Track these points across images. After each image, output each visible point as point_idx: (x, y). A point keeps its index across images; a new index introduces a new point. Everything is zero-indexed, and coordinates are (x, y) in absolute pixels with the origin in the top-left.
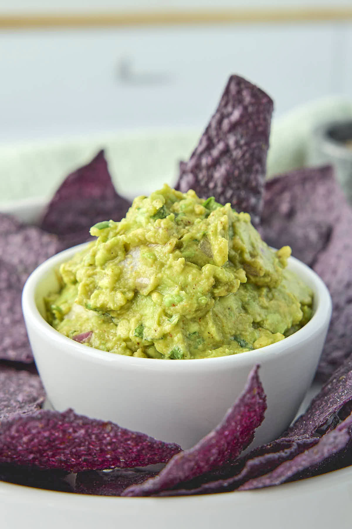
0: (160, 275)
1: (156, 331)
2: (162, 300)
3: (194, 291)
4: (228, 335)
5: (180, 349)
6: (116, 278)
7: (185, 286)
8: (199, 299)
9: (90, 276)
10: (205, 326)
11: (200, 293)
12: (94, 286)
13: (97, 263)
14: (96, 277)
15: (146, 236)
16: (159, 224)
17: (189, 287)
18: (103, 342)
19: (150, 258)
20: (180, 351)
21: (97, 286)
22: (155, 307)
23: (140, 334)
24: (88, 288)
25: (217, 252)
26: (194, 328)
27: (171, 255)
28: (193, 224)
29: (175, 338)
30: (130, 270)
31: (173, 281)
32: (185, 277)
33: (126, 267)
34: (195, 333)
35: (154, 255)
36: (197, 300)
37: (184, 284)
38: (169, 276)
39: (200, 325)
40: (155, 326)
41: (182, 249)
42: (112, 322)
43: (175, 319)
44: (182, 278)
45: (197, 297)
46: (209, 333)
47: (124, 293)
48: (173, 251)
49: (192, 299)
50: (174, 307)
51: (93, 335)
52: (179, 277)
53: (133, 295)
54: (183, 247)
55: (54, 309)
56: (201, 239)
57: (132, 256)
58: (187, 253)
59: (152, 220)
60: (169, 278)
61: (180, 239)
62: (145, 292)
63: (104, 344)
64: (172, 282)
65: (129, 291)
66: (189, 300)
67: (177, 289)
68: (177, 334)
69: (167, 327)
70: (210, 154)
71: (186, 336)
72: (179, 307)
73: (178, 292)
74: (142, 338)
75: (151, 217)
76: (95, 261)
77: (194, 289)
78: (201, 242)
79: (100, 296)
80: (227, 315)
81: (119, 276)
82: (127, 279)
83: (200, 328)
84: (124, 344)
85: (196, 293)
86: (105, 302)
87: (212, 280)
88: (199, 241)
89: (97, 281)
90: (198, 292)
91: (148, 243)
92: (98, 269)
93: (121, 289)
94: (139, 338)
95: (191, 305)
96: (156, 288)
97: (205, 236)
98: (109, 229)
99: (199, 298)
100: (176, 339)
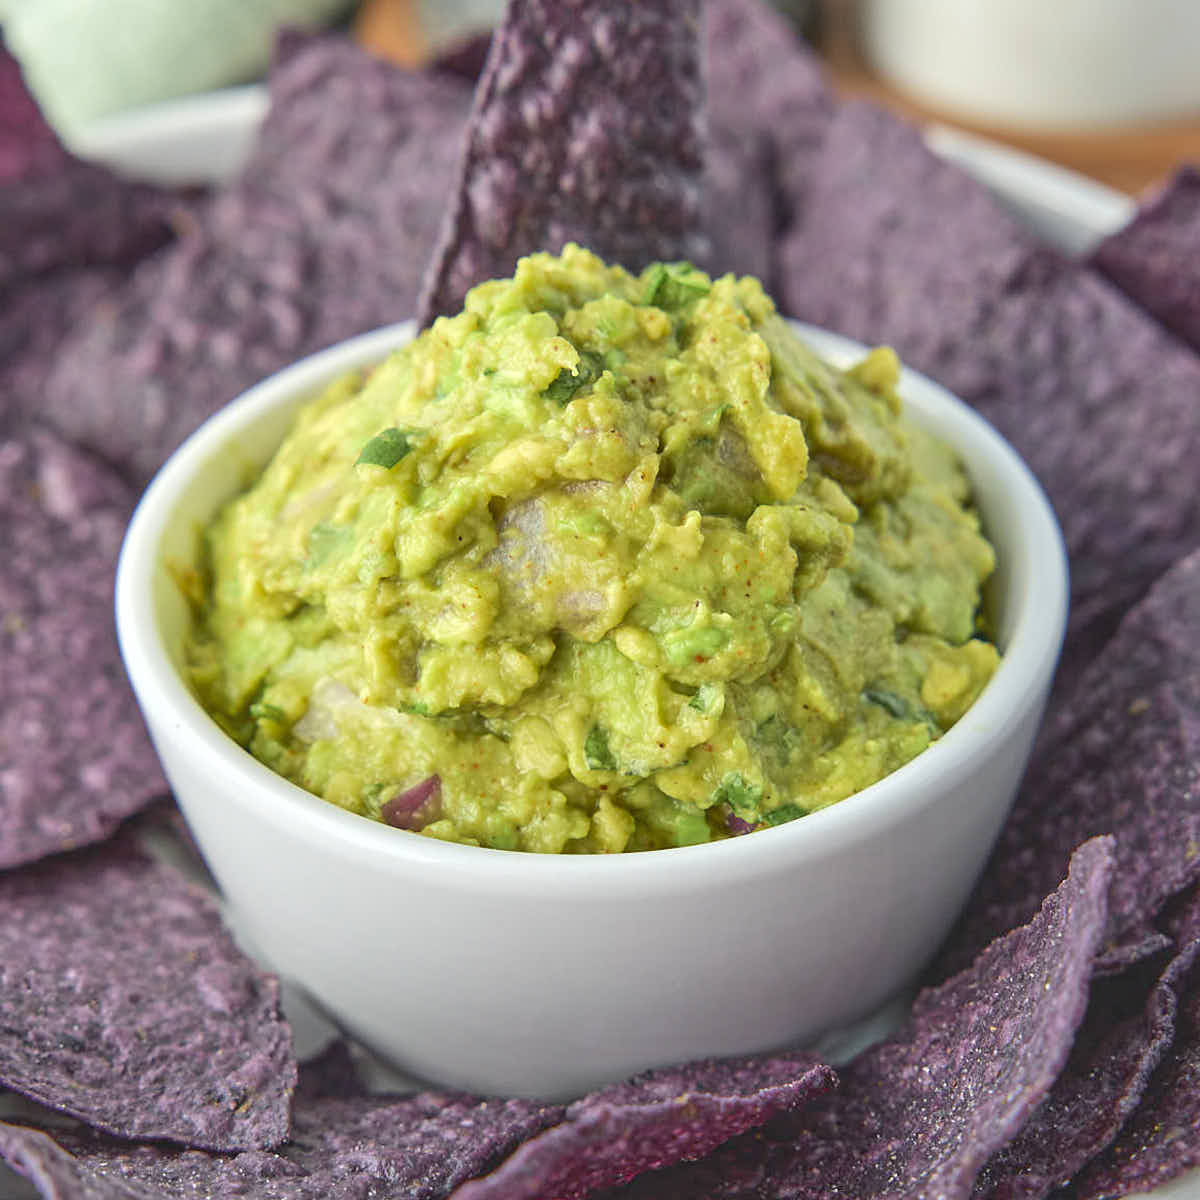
0: (635, 578)
1: (662, 746)
2: (660, 651)
3: (752, 602)
4: (853, 695)
5: (748, 781)
6: (494, 613)
7: (718, 595)
8: (773, 623)
9: (388, 613)
10: (790, 690)
11: (770, 602)
12: (413, 641)
13: (405, 573)
14: (413, 613)
15: (558, 465)
16: (585, 415)
17: (731, 593)
18: (487, 802)
19: (592, 532)
20: (750, 789)
21: (423, 639)
22: (631, 670)
23: (605, 758)
24: (396, 654)
25: (780, 464)
26: (766, 702)
27: (655, 509)
28: (664, 382)
29: (724, 754)
30: (525, 574)
31: (680, 586)
32: (713, 569)
33: (509, 568)
34: (770, 719)
35: (601, 520)
36: (768, 625)
37: (715, 588)
38: (665, 575)
39: (777, 690)
40: (657, 730)
41: (676, 480)
42: (487, 732)
43: (714, 698)
44: (705, 572)
45: (765, 620)
46: (806, 707)
47: (523, 649)
48: (654, 496)
49: (752, 628)
50: (703, 664)
51: (445, 787)
52: (695, 572)
53: (554, 647)
54: (675, 472)
55: (260, 716)
56: (719, 433)
57: (520, 530)
58: (695, 488)
59: (548, 404)
60: (667, 581)
61: (660, 450)
62: (593, 632)
63: (494, 809)
64: (679, 593)
65: (537, 637)
66: (745, 635)
67: (701, 612)
68: (730, 741)
69: (695, 726)
70: (543, 86)
71: (751, 737)
72: (719, 663)
73: (709, 617)
74: (614, 769)
75: (542, 394)
76: (398, 566)
77: (747, 595)
78: (721, 441)
79: (450, 676)
80: (836, 634)
81: (501, 602)
82: (525, 607)
83: (780, 699)
84: (558, 798)
85: (759, 606)
86: (474, 691)
87: (792, 555)
88: (714, 441)
89: (420, 624)
90: (764, 603)
91: (563, 483)
92: (414, 589)
93: (510, 640)
94: (605, 772)
95: (756, 647)
96: (630, 617)
97: (727, 418)
98: (413, 455)
99: (772, 619)
100: (729, 755)
